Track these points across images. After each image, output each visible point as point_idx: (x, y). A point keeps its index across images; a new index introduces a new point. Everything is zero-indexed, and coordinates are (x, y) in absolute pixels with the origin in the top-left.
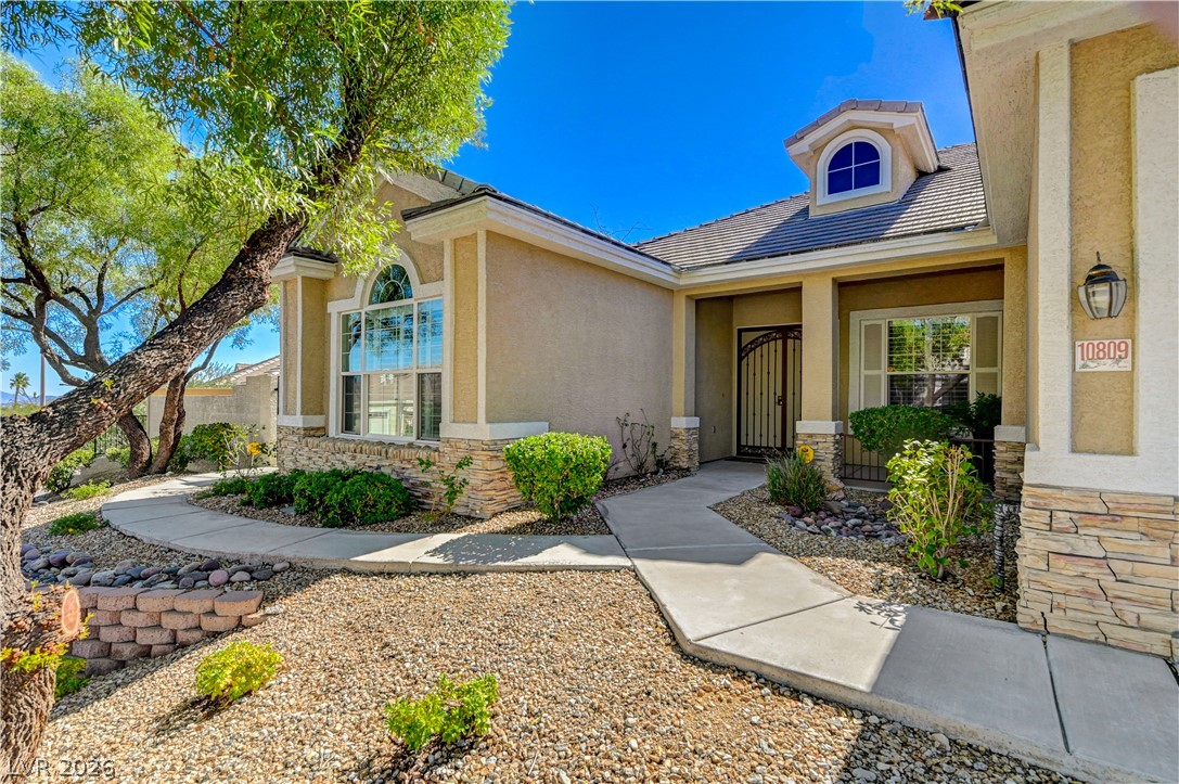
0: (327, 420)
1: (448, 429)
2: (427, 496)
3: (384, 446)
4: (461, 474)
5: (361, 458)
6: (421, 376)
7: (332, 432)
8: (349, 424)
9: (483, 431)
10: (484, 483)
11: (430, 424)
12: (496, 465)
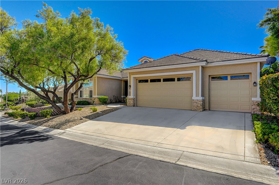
0: (78, 96)
1: (93, 96)
2: (91, 103)
3: (86, 99)
4: (94, 100)
5: (83, 100)
6: (90, 91)
7: (79, 97)
8: (81, 96)
9: (97, 96)
10: (97, 101)
11: (91, 96)
12: (98, 100)
